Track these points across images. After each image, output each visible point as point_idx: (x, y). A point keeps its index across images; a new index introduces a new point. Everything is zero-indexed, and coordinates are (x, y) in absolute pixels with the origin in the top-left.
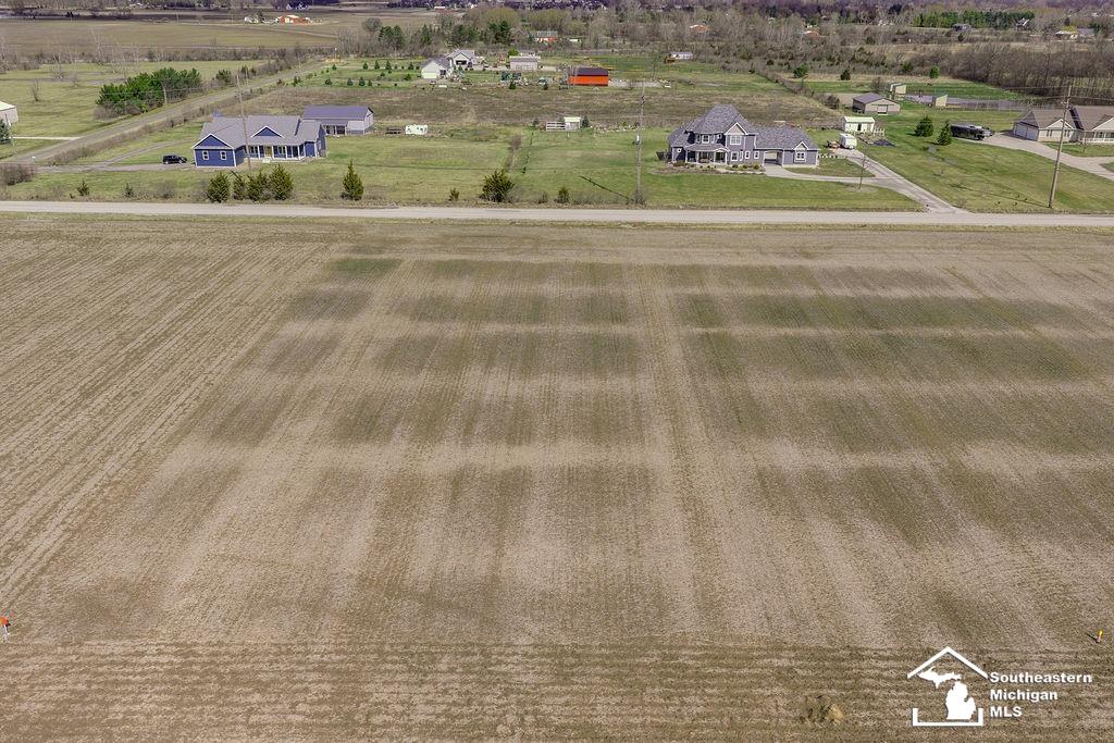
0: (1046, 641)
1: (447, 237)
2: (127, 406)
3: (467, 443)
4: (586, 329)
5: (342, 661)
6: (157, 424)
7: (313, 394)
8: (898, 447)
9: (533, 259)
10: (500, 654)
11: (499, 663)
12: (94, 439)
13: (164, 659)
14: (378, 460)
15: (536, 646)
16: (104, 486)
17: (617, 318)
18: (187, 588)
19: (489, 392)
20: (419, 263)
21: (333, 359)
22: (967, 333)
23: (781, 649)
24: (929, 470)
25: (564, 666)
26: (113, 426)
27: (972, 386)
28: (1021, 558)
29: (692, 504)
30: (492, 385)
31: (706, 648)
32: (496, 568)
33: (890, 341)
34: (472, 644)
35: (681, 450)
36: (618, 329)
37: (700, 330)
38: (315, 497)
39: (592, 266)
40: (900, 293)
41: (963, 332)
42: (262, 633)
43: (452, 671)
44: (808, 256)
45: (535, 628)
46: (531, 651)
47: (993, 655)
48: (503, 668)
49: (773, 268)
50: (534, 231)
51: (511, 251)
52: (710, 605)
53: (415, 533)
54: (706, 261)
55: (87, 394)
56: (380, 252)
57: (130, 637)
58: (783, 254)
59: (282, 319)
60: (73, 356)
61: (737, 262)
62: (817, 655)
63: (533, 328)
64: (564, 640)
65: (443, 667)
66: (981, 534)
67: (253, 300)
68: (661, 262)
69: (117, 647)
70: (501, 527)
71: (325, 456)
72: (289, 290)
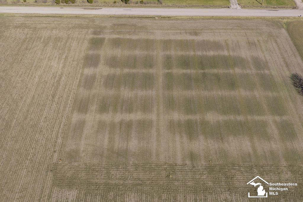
0: (203, 163)
1: (114, 25)
2: (61, 101)
3: (122, 113)
4: (144, 71)
5: (107, 167)
6: (68, 107)
7: (94, 96)
8: (196, 113)
9: (134, 37)
10: (128, 165)
11: (128, 167)
12: (59, 112)
13: (83, 166)
14: (107, 117)
15: (133, 163)
16: (64, 126)
17: (151, 66)
18: (83, 151)
19: (125, 96)
20: (109, 40)
21: (95, 84)
22: (220, 71)
23: (166, 164)
24: (199, 120)
25: (136, 167)
26: (61, 108)
27: (214, 92)
28: (206, 144)
29: (158, 130)
30: (126, 93)
31: (155, 164)
32: (127, 146)
33: (204, 75)
34: (124, 163)
35: (158, 115)
36: (151, 71)
37: (167, 71)
38: (98, 129)
39: (147, 40)
40: (211, 53)
41: (219, 71)
42: (95, 161)
43: (121, 168)
44: (196, 34)
45: (132, 160)
46: (132, 164)
47: (195, 165)
48: (128, 168)
49: (187, 41)
50: (134, 21)
51: (129, 33)
52: (158, 155)
53: (115, 138)
54: (172, 37)
55: (53, 97)
56: (100, 35)
57: (77, 162)
58: (190, 34)
59: (83, 68)
60: (46, 83)
61: (179, 37)
62: (170, 165)
63: (134, 71)
64: (137, 162)
65: (120, 168)
66: (201, 138)
67: (76, 59)
68: (162, 38)
69: (76, 164)
70: (128, 137)
71: (98, 117)
72: (83, 54)
